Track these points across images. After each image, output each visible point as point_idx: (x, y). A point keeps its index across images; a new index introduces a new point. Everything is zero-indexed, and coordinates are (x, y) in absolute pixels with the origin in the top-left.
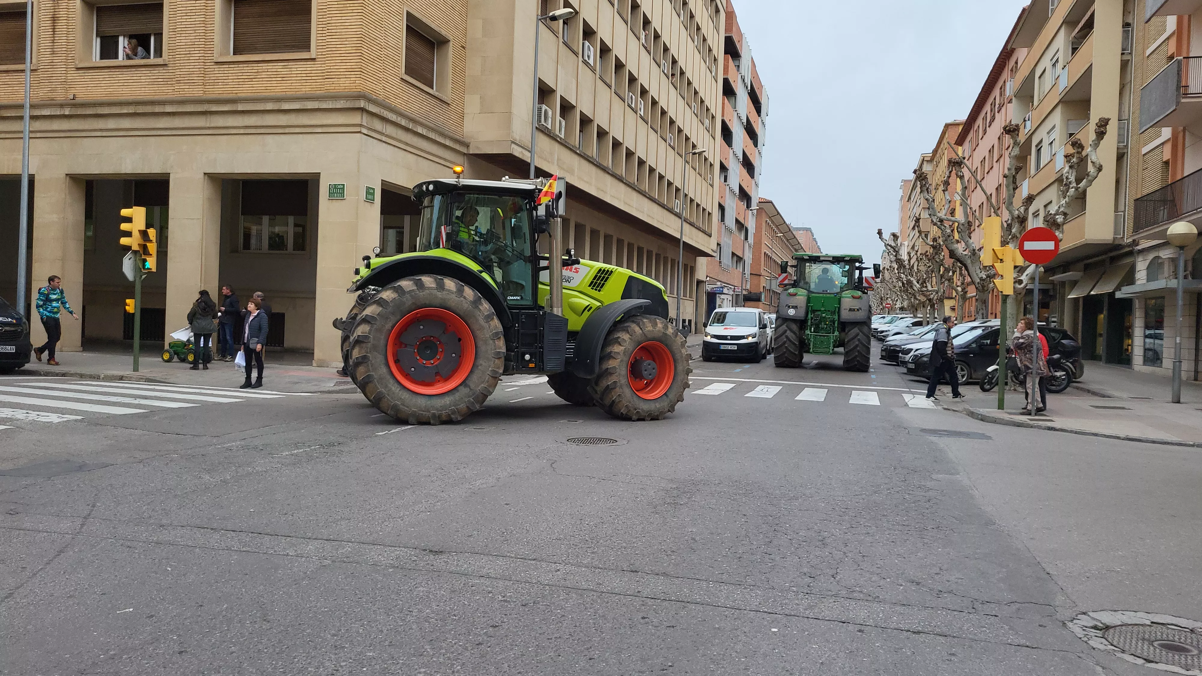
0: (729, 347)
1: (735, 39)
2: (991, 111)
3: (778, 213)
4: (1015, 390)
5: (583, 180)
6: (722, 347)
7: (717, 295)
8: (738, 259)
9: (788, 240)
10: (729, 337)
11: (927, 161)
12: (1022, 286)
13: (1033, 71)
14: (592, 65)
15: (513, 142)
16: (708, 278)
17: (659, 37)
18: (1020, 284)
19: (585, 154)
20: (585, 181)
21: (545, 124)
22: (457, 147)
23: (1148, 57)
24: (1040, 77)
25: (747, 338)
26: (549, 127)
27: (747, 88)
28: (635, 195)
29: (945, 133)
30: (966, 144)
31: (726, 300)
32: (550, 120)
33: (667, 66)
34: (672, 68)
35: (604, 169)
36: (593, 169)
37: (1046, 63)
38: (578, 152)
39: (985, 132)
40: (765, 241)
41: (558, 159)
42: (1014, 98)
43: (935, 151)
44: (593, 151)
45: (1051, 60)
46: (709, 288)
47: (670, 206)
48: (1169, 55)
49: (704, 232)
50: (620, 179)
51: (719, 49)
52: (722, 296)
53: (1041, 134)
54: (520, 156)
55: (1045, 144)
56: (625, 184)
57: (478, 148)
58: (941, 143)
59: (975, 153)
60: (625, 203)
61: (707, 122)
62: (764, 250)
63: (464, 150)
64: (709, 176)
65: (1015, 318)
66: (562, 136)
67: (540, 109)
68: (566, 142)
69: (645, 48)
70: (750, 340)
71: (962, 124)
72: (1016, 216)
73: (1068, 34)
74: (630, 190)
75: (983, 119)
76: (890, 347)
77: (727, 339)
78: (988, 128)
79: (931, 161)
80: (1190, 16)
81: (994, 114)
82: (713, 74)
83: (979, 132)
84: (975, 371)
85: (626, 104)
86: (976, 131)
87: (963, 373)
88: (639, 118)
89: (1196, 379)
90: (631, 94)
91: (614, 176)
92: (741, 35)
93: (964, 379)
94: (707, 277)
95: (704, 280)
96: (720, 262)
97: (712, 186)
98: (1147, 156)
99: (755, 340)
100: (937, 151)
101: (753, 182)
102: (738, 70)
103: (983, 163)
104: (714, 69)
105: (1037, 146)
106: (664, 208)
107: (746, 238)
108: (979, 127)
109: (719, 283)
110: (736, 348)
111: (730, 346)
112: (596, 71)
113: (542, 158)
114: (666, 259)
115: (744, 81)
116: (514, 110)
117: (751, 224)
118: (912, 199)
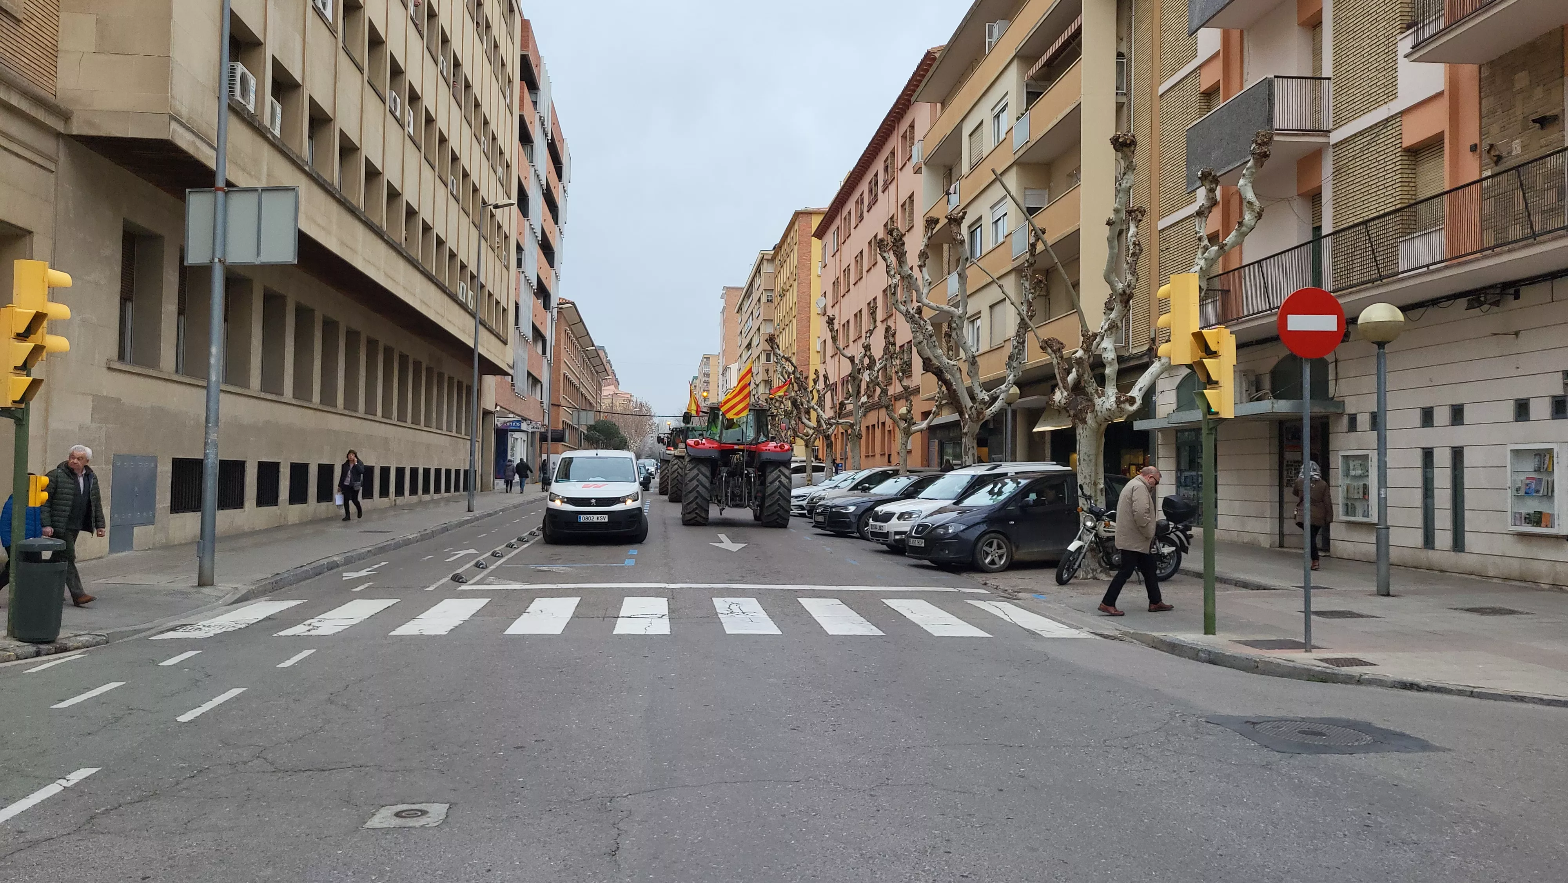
0: (595, 519)
1: (533, 63)
2: (871, 191)
3: (581, 320)
4: (1095, 578)
5: (315, 222)
6: (583, 519)
7: (509, 433)
8: (535, 381)
9: (589, 359)
10: (593, 501)
11: (768, 260)
12: (1135, 407)
13: (958, 129)
14: (331, 20)
15: (173, 118)
16: (498, 408)
17: (436, 15)
18: (1132, 404)
19: (319, 175)
20: (319, 225)
21: (242, 101)
22: (40, 114)
23: (1161, 96)
24: (970, 135)
25: (625, 502)
26: (251, 108)
27: (546, 136)
28: (401, 264)
29: (794, 223)
30: (830, 236)
31: (520, 439)
32: (252, 96)
33: (448, 68)
34: (454, 75)
35: (353, 211)
36: (334, 207)
37: (984, 112)
38: (307, 168)
39: (861, 218)
40: (564, 357)
41: (268, 175)
42: (923, 166)
43: (777, 248)
44: (333, 174)
45: (992, 110)
46: (499, 422)
47: (453, 290)
48: (1202, 91)
49: (498, 336)
50: (378, 233)
51: (514, 69)
52: (517, 435)
53: (981, 208)
54: (191, 150)
55: (987, 222)
56: (387, 242)
57: (90, 124)
58: (787, 237)
59: (844, 248)
60: (387, 276)
61: (500, 170)
62: (564, 370)
63: (60, 127)
64: (504, 253)
65: (1093, 460)
66: (277, 133)
67: (233, 71)
68: (284, 145)
69: (416, 25)
70: (630, 504)
71: (822, 214)
72: (1121, 291)
73: (1022, 73)
74: (393, 254)
75: (857, 202)
76: (831, 507)
77: (590, 505)
78: (865, 213)
79: (772, 260)
80: (1242, 32)
81: (876, 195)
82: (508, 101)
83: (850, 219)
84: (1017, 547)
85: (388, 109)
86: (845, 219)
87: (1000, 551)
88: (407, 137)
89: (1281, 546)
90: (394, 94)
91: (370, 226)
92: (539, 58)
93: (1002, 562)
94: (496, 405)
95: (493, 410)
96: (513, 385)
97: (507, 268)
98: (1167, 232)
99: (637, 504)
100: (781, 247)
101: (553, 273)
102: (536, 108)
103: (859, 258)
104: (508, 94)
105: (970, 227)
106: (445, 292)
107: (544, 353)
108: (849, 213)
109: (511, 415)
110: (605, 519)
111: (596, 516)
112: (337, 33)
113: (236, 164)
114: (440, 375)
115: (543, 124)
116: (177, 54)
117: (548, 332)
118: (744, 310)
